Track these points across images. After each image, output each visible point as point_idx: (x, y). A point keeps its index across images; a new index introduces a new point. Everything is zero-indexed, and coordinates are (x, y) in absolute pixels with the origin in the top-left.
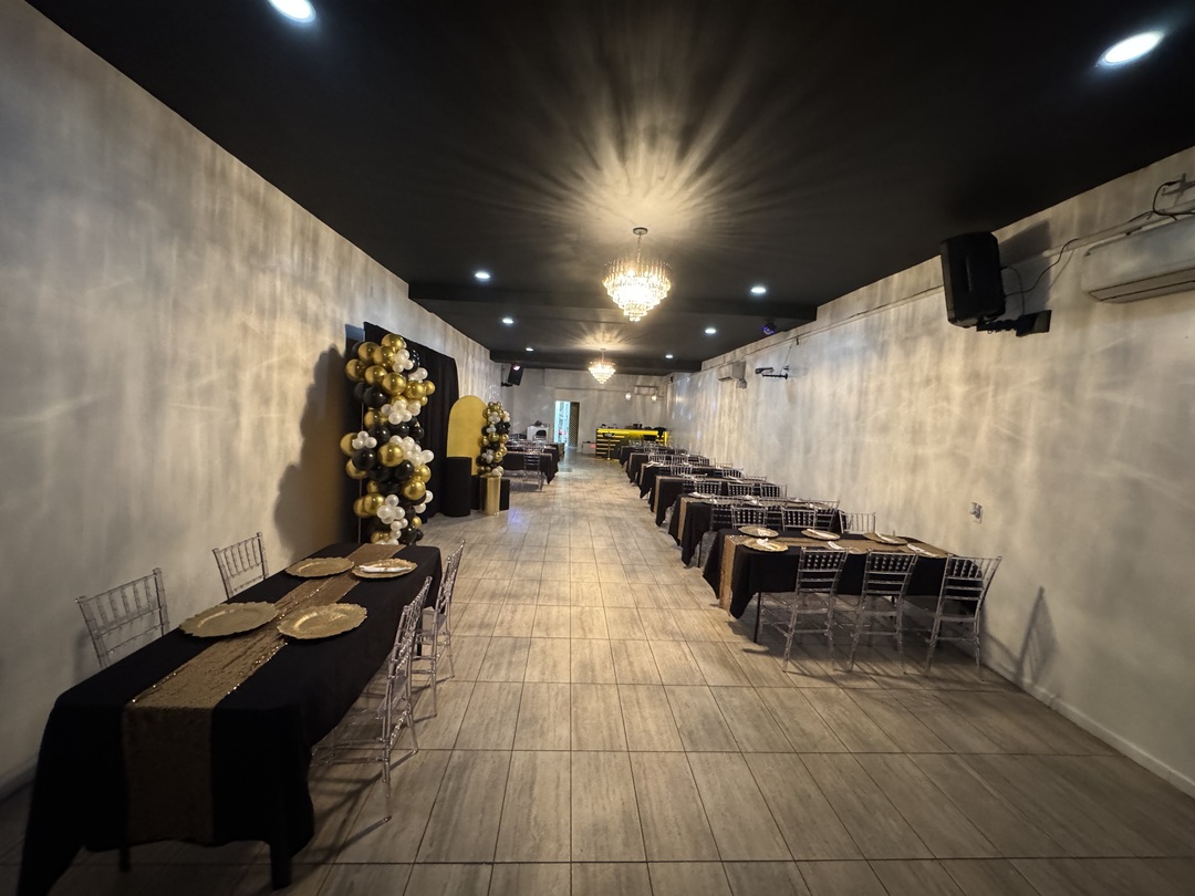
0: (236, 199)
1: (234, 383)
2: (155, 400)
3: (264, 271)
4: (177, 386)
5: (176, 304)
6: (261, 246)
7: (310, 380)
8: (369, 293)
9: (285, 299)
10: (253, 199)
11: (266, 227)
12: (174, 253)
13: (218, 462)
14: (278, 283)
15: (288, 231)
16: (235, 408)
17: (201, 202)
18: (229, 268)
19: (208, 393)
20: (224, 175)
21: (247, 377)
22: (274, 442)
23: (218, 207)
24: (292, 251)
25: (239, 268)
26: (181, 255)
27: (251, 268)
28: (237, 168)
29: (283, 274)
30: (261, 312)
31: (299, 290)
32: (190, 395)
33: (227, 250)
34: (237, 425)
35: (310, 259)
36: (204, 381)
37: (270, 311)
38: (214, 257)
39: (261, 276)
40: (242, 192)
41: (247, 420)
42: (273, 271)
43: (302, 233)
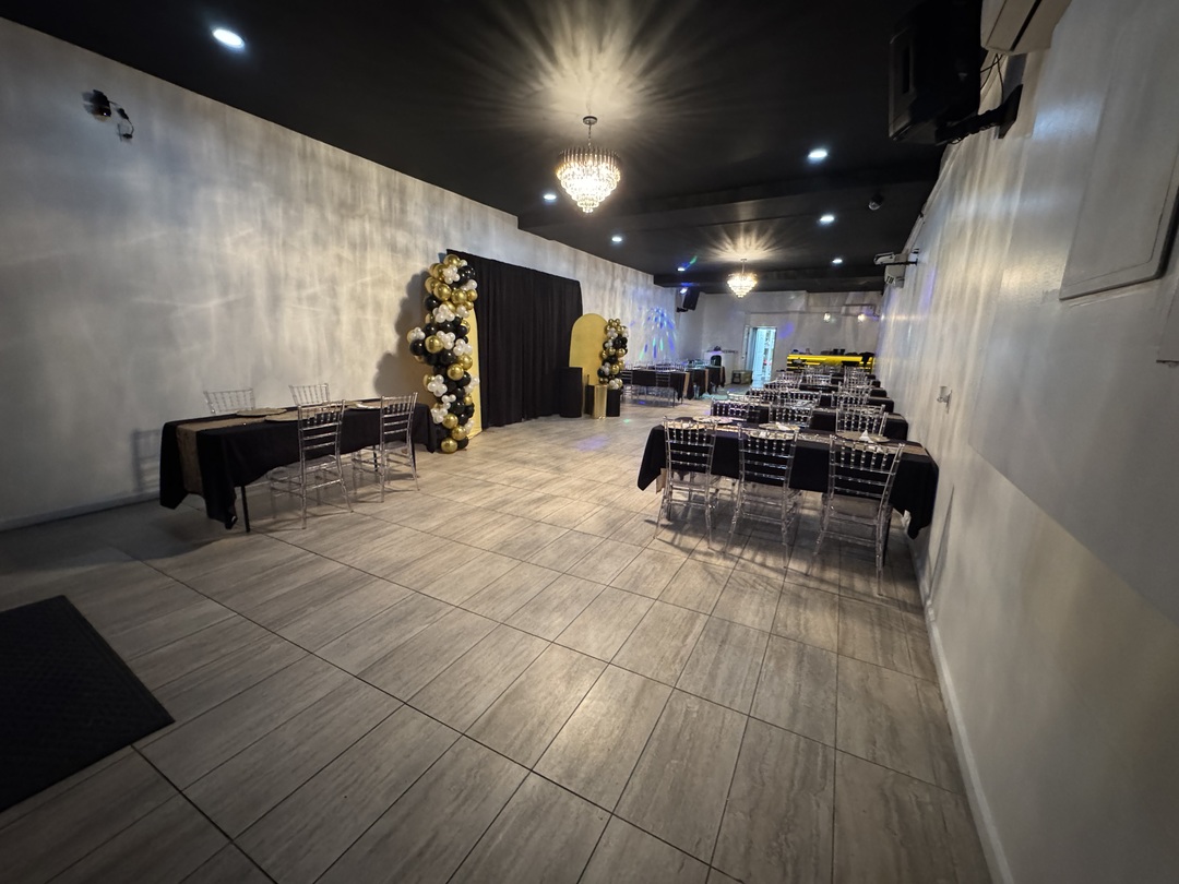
0: (324, 170)
1: (333, 293)
2: (275, 302)
3: (353, 218)
4: (290, 294)
5: (284, 244)
6: (349, 201)
7: (404, 294)
8: (465, 227)
9: (375, 235)
10: (340, 168)
11: (353, 187)
12: (280, 211)
13: (324, 343)
14: (367, 226)
15: (374, 186)
16: (336, 310)
17: (297, 176)
18: (323, 218)
19: (313, 299)
20: (314, 156)
21: (344, 290)
22: (371, 336)
23: (311, 178)
24: (379, 201)
25: (331, 217)
26: (286, 212)
27: (342, 217)
28: (323, 149)
29: (371, 219)
30: (353, 246)
31: (388, 229)
32: (300, 300)
33: (321, 207)
34: (338, 322)
35: (398, 205)
36: (310, 291)
37: (361, 245)
38: (311, 213)
39: (351, 221)
40: (329, 164)
41: (345, 318)
42: (362, 217)
43: (388, 186)
